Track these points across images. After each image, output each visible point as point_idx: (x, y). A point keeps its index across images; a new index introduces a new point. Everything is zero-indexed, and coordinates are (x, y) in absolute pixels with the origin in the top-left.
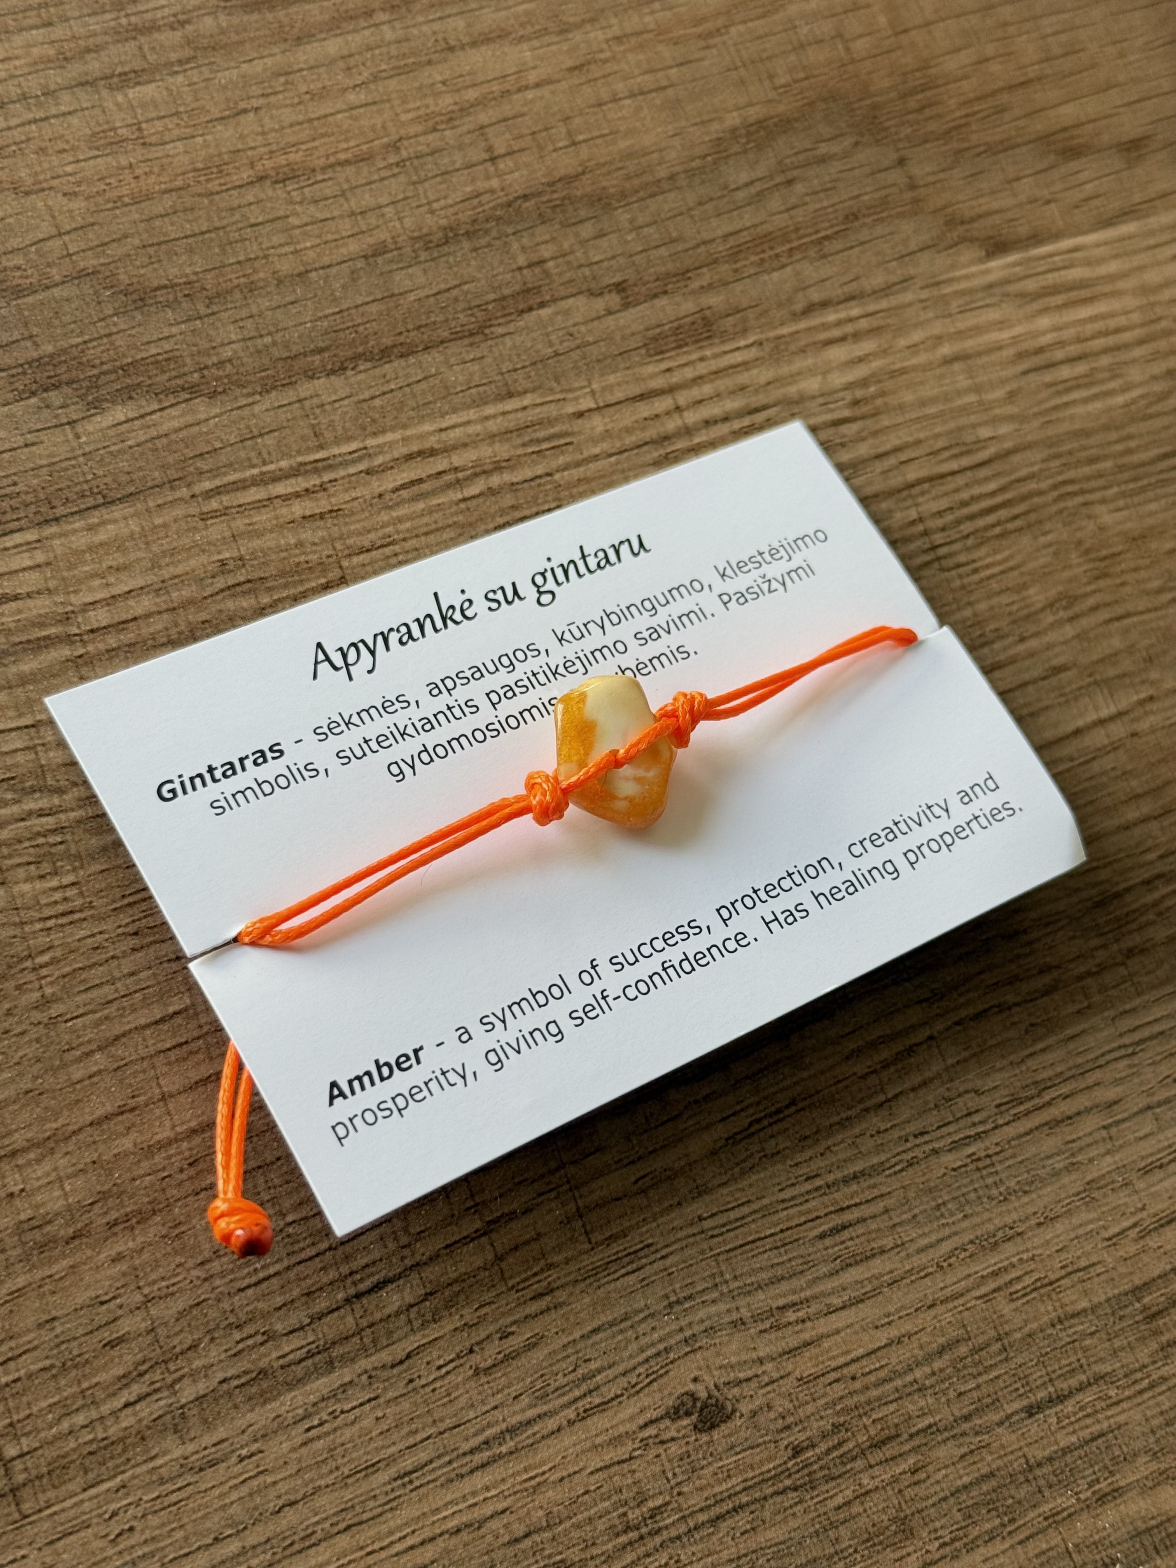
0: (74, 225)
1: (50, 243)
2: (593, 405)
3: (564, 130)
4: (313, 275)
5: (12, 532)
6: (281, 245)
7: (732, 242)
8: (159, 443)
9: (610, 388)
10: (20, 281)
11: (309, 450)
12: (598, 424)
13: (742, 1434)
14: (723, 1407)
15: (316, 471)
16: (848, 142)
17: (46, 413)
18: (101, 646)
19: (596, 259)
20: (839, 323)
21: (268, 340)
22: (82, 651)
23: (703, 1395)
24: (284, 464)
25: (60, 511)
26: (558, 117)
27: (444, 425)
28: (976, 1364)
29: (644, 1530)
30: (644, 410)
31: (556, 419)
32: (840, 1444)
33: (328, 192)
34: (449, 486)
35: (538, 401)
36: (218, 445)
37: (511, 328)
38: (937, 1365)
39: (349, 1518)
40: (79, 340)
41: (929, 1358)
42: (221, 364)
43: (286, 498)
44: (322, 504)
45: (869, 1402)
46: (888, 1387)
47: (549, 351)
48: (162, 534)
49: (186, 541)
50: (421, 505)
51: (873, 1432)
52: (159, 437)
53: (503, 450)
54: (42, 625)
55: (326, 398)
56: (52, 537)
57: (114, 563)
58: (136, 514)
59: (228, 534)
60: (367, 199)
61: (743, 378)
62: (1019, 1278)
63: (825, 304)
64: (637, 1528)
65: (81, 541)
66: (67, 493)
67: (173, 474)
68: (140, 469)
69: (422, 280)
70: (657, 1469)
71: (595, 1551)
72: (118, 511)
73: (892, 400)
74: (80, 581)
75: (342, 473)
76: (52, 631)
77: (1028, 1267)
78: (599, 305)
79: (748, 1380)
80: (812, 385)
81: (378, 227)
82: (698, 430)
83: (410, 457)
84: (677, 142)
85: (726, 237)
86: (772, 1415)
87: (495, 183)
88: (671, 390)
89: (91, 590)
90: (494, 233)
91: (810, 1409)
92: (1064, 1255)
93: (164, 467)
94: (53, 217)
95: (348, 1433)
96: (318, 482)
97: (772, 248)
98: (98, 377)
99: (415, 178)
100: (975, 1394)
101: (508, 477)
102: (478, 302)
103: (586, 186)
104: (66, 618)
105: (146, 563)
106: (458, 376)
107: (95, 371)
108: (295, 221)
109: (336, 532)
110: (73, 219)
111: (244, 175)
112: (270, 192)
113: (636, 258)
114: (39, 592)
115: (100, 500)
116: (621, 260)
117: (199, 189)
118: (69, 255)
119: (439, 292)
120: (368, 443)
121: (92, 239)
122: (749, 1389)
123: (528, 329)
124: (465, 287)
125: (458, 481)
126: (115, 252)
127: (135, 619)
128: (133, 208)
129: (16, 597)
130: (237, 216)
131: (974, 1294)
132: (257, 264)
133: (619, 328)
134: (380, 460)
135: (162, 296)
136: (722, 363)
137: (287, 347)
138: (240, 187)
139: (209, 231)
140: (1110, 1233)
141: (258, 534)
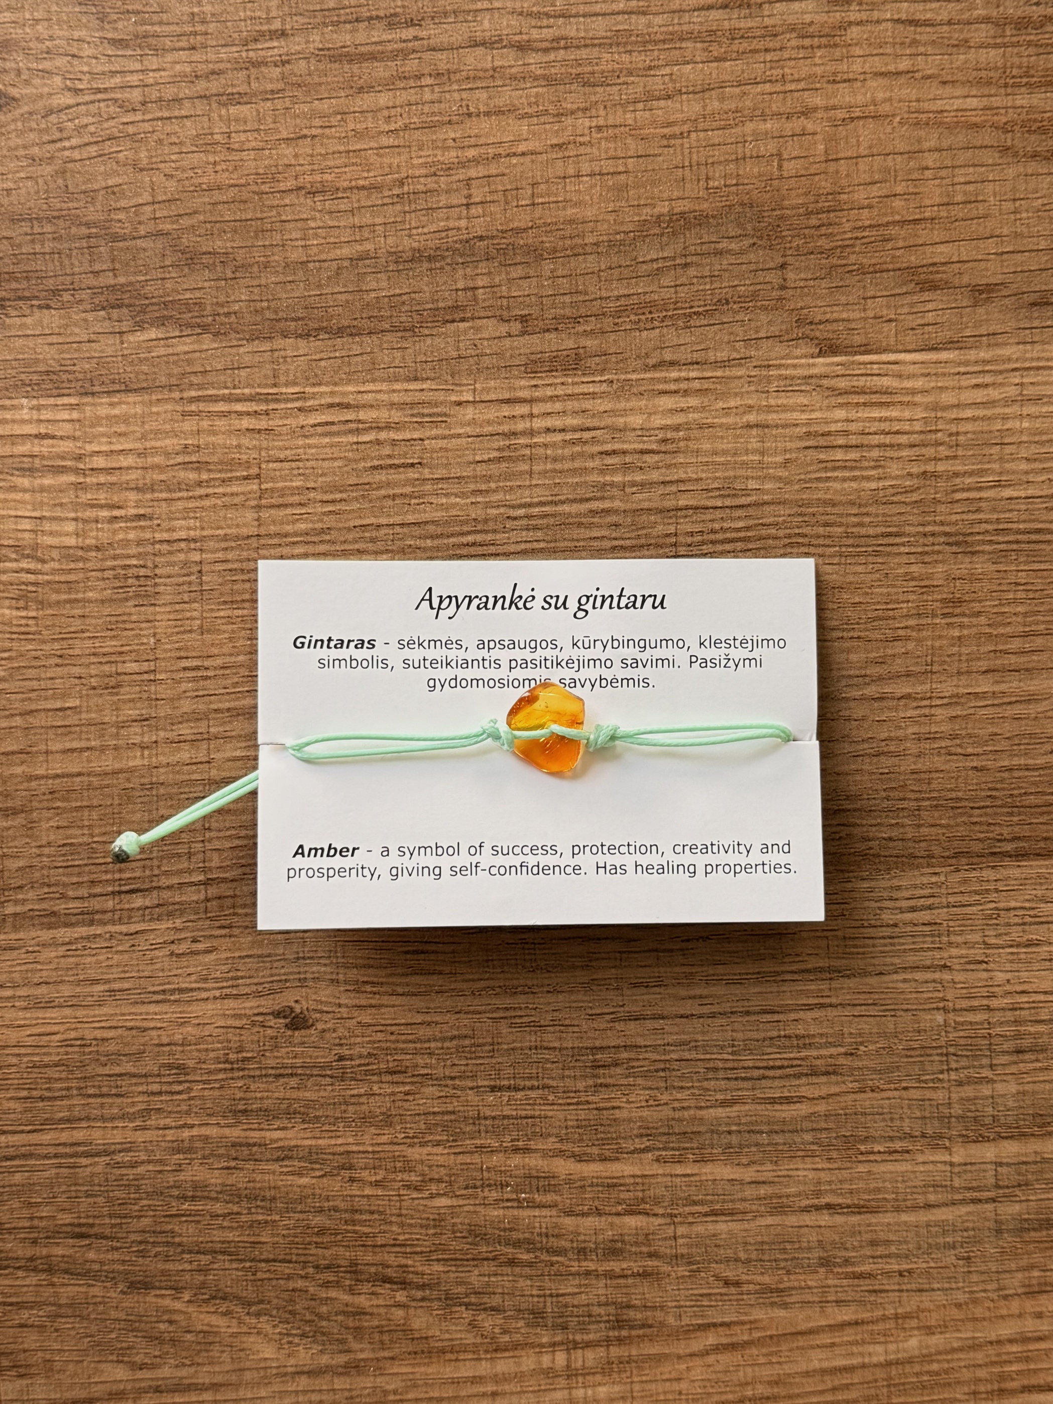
0: (164, 198)
1: (145, 208)
2: (471, 399)
3: (529, 192)
4: (311, 265)
5: (63, 395)
6: (297, 239)
7: (623, 301)
8: (171, 359)
9: (488, 390)
10: (118, 230)
11: (266, 386)
12: (469, 413)
13: (312, 1039)
14: (307, 1021)
15: (267, 401)
16: (747, 242)
17: (107, 323)
18: (95, 480)
19: (515, 294)
20: (676, 380)
21: (265, 304)
22: (82, 480)
23: (298, 1010)
24: (247, 391)
25: (97, 389)
26: (530, 181)
27: (362, 389)
28: (470, 1052)
29: (235, 1066)
30: (506, 411)
31: (441, 403)
32: (368, 1064)
33: (342, 207)
34: (351, 431)
35: (433, 387)
36: (208, 368)
37: (434, 332)
38: (447, 1044)
39: (74, 1001)
40: (143, 278)
41: (444, 1039)
42: (228, 314)
43: (240, 414)
44: (263, 424)
45: (395, 1049)
46: (411, 1045)
47: (455, 354)
48: (154, 419)
49: (168, 427)
50: (327, 440)
51: (391, 1065)
52: (173, 355)
53: (396, 416)
54: (63, 458)
55: (289, 353)
56: (87, 404)
57: (119, 430)
58: (142, 403)
59: (195, 428)
60: (367, 219)
61: (588, 404)
62: (521, 1016)
63: (672, 363)
64: (232, 1063)
65: (103, 411)
66: (104, 378)
67: (174, 381)
68: (155, 373)
69: (384, 284)
70: (256, 1038)
71: (204, 1066)
72: (131, 398)
73: (692, 445)
74: (95, 437)
75: (283, 406)
76: (69, 463)
77: (528, 1012)
78: (503, 329)
79: (327, 1012)
80: (636, 420)
81: (368, 239)
82: (539, 433)
83: (331, 406)
84: (612, 218)
85: (618, 298)
86: (334, 1035)
87: (463, 223)
88: (531, 401)
89: (99, 443)
90: (449, 260)
91: (358, 1040)
92: (555, 1014)
93: (170, 375)
94: (153, 190)
95: (89, 959)
96: (264, 408)
97: (650, 313)
98: (147, 306)
99: (407, 208)
100: (463, 1068)
101: (393, 435)
102: (418, 308)
103: (529, 239)
104: (79, 458)
105: (139, 435)
106: (384, 358)
107: (147, 302)
108: (312, 224)
109: (265, 444)
110: (165, 193)
111: (289, 184)
112: (302, 200)
113: (544, 299)
114: (68, 438)
115: (123, 388)
116: (533, 298)
117: (255, 188)
118: (155, 219)
119: (393, 296)
120: (307, 389)
121: (174, 210)
122: (326, 1017)
123: (446, 335)
124: (413, 295)
125: (357, 429)
126: (185, 222)
127: (120, 468)
128: (207, 193)
129: (53, 437)
130: (274, 213)
131: (488, 1015)
132: (276, 250)
133: (512, 348)
134: (310, 403)
135: (205, 259)
136: (578, 390)
137: (276, 312)
138: (283, 192)
139: (251, 220)
140: (594, 1012)
141: (215, 433)
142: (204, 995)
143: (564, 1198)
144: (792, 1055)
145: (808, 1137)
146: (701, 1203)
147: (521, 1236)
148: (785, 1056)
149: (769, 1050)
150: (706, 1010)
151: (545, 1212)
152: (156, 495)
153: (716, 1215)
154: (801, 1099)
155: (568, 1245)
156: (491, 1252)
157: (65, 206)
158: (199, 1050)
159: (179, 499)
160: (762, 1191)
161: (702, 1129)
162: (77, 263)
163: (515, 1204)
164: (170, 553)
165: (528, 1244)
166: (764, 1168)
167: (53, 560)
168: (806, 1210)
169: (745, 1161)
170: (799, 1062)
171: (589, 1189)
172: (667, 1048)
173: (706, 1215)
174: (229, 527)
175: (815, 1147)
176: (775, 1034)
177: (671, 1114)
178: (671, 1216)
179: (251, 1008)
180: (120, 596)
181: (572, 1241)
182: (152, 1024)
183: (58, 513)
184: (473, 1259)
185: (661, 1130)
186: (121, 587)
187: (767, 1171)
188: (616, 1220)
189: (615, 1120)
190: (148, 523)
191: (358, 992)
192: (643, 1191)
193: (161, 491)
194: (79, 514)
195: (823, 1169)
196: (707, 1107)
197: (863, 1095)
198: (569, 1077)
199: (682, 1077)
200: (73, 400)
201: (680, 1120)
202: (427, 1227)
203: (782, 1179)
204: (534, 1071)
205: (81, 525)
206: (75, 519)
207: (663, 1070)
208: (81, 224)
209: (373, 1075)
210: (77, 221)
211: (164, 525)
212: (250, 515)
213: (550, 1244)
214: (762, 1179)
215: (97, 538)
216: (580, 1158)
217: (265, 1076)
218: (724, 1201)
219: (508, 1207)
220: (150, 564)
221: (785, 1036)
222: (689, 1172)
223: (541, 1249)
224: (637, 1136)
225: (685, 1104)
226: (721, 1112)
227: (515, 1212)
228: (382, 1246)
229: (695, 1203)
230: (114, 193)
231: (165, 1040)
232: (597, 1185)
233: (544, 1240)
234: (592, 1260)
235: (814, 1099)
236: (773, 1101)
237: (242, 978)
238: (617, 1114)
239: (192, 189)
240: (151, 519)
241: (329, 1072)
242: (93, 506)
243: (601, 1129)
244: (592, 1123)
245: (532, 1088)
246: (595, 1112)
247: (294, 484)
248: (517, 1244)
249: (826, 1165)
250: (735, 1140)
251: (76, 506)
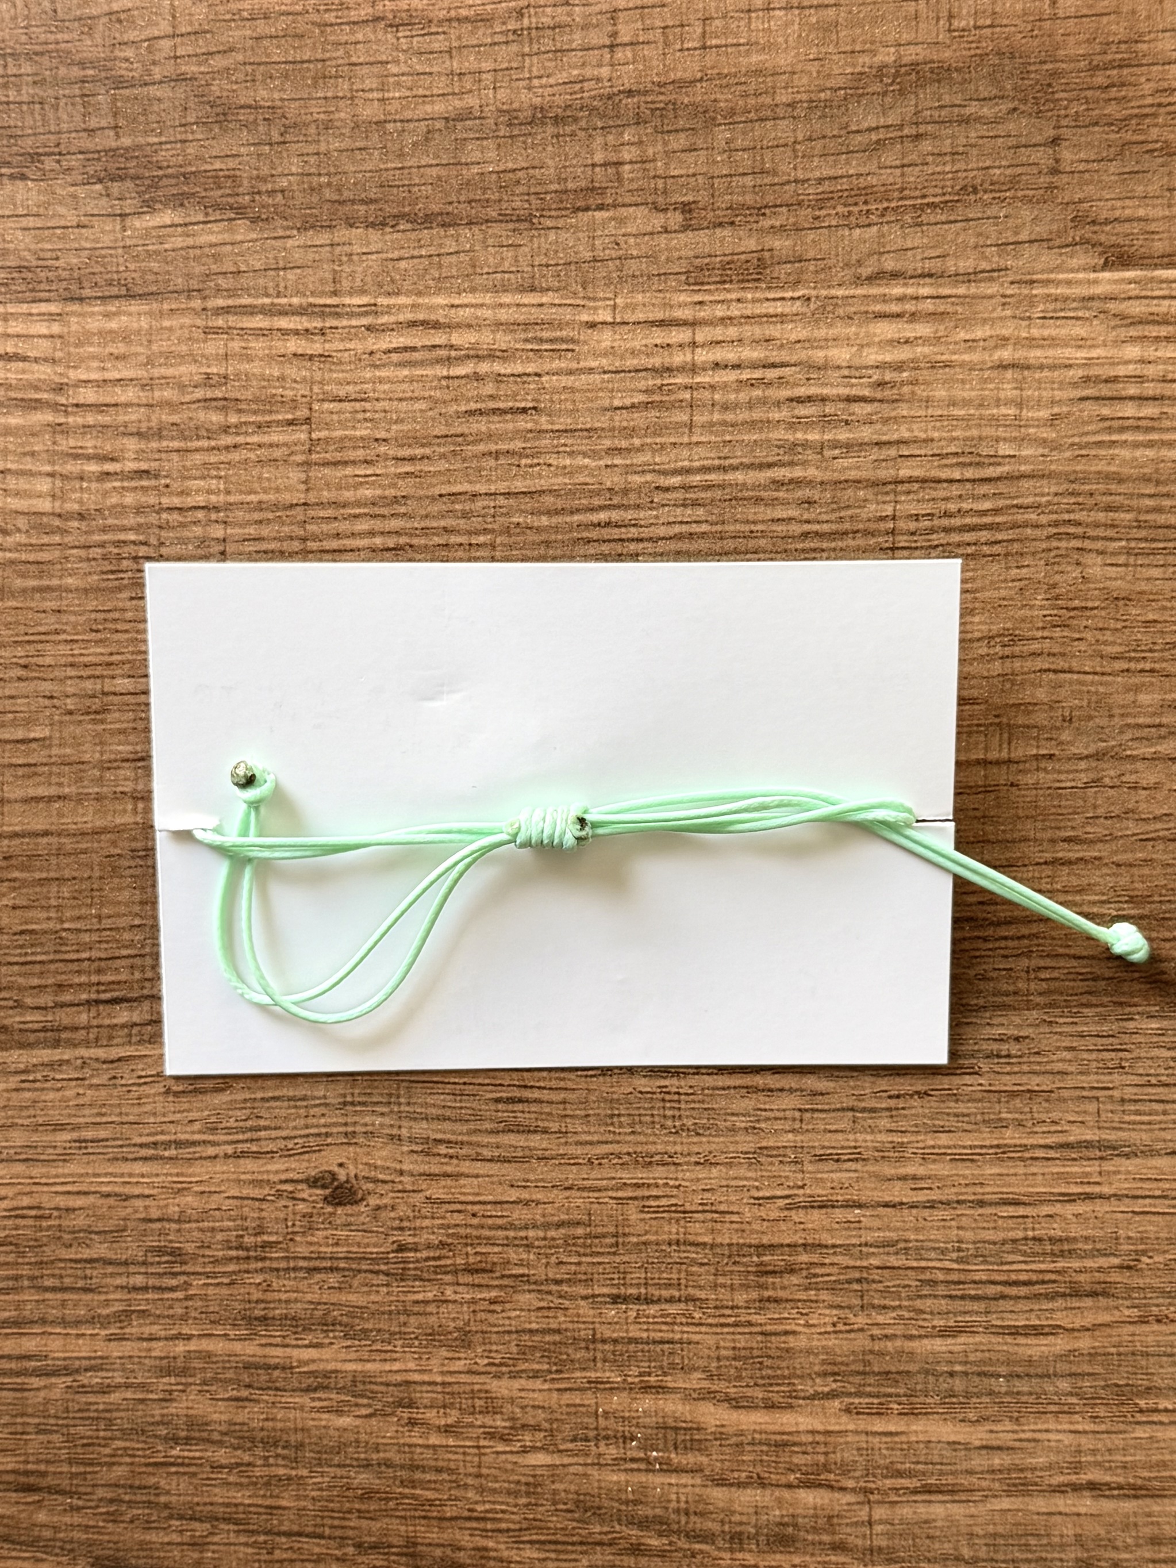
0: (189, 29)
1: (162, 42)
2: (610, 319)
3: (699, 30)
4: (390, 127)
5: (40, 301)
6: (371, 90)
7: (826, 186)
8: (192, 253)
9: (633, 307)
10: (123, 72)
11: (322, 294)
12: (606, 338)
13: (362, 1219)
14: (355, 1193)
15: (323, 315)
16: (1004, 107)
17: (104, 202)
18: (80, 420)
19: (676, 173)
20: (901, 299)
21: (324, 180)
22: (62, 420)
23: (342, 1178)
24: (295, 301)
25: (87, 292)
26: (700, 15)
27: (457, 302)
28: (584, 1246)
29: (252, 1254)
30: (658, 336)
31: (567, 324)
32: (439, 1258)
33: (436, 46)
34: (439, 361)
35: (557, 301)
36: (243, 268)
37: (561, 223)
38: (552, 1233)
39: (30, 1154)
40: (156, 140)
41: (547, 1226)
42: (271, 193)
43: (285, 332)
44: (316, 347)
45: (478, 1238)
46: (501, 1233)
47: (588, 255)
48: (165, 336)
49: (184, 348)
50: (406, 372)
51: (471, 1260)
52: (193, 247)
53: (503, 340)
54: (37, 389)
55: (357, 249)
56: (72, 314)
57: (116, 352)
58: (150, 313)
59: (221, 351)
60: (471, 62)
61: (773, 331)
62: (657, 1197)
63: (895, 275)
64: (248, 1250)
65: (94, 324)
66: (98, 278)
67: (194, 284)
68: (168, 273)
69: (492, 155)
70: (282, 1216)
71: (207, 1252)
72: (135, 307)
73: (921, 392)
74: (82, 360)
75: (345, 322)
76: (45, 396)
77: (668, 1191)
78: (658, 221)
79: (384, 1182)
80: (841, 355)
81: (471, 91)
82: (704, 369)
83: (413, 324)
84: (813, 67)
85: (820, 181)
86: (392, 1215)
87: (605, 72)
88: (693, 324)
89: (88, 369)
90: (583, 123)
91: (427, 1223)
92: (708, 1196)
93: (189, 276)
94: (174, 17)
95: (51, 1095)
96: (319, 325)
97: (866, 203)
98: (160, 178)
99: (527, 50)
100: (573, 1268)
101: (498, 367)
102: (539, 189)
103: (698, 94)
104: (60, 388)
105: (143, 359)
106: (489, 258)
107: (160, 173)
108: (393, 69)
109: (318, 376)
110: (191, 23)
111: (363, 13)
112: (380, 35)
113: (716, 181)
114: (46, 360)
115: (124, 292)
116: (701, 179)
117: (315, 18)
118: (176, 57)
119: (504, 171)
120: (380, 301)
121: (202, 46)
122: (381, 1189)
123: (576, 228)
124: (531, 171)
125: (449, 358)
126: (218, 62)
127: (116, 405)
128: (248, 24)
129: (25, 359)
130: (340, 53)
131: (611, 1193)
132: (342, 104)
133: (668, 249)
134: (384, 319)
135: (243, 115)
136: (759, 309)
137: (339, 191)
138: (354, 23)
139: (309, 61)
140: (761, 1194)
141: (249, 359)
142: (211, 1151)
143: (712, 1460)
144: (1043, 1267)
145: (1064, 1385)
146: (910, 1474)
147: (650, 1512)
148: (1033, 1267)
149: (1011, 1258)
150: (922, 1197)
151: (685, 1479)
152: (165, 443)
153: (930, 1492)
154: (1055, 1330)
155: (716, 1527)
156: (606, 1533)
157: (51, 37)
158: (201, 1230)
159: (197, 450)
160: (997, 1460)
161: (913, 1367)
162: (65, 117)
163: (643, 1466)
164: (183, 525)
165: (660, 1524)
166: (999, 1427)
167: (19, 530)
168: (1059, 1490)
169: (972, 1416)
170: (1053, 1277)
171: (748, 1448)
172: (865, 1249)
173: (915, 1492)
174: (265, 491)
175: (1074, 1400)
176: (1020, 1234)
177: (868, 1344)
178: (866, 1491)
179: (277, 1172)
180: (110, 584)
181: (722, 1522)
182: (137, 1191)
183: (28, 464)
184: (581, 1543)
185: (853, 1367)
186: (112, 572)
187: (1004, 1432)
188: (786, 1494)
189: (787, 1350)
190: (153, 483)
191: (428, 1154)
192: (826, 1454)
193: (173, 438)
194: (57, 468)
195: (1085, 1432)
196: (920, 1336)
197: (1145, 1328)
198: (724, 1286)
199: (885, 1292)
200: (53, 308)
201: (881, 1354)
202: (516, 1494)
203: (1025, 1444)
204: (675, 1276)
205: (58, 483)
206: (51, 475)
207: (859, 1281)
208: (72, 64)
209: (446, 1273)
210: (65, 58)
211: (175, 486)
212: (295, 476)
213: (691, 1526)
214: (995, 1443)
215: (81, 502)
216: (735, 1403)
217: (295, 1269)
218: (941, 1473)
219: (632, 1470)
220: (153, 541)
221: (1034, 1239)
222: (892, 1428)
223: (678, 1532)
224: (818, 1375)
225: (889, 1331)
226: (939, 1345)
227: (643, 1478)
228: (452, 1519)
229: (900, 1474)
230: (120, 21)
231: (155, 1214)
232: (760, 1443)
233: (683, 1520)
234: (750, 1551)
235: (1073, 1330)
236: (1015, 1332)
237: (266, 1128)
238: (792, 1341)
239: (228, 17)
240: (157, 477)
241: (383, 1267)
242: (76, 457)
243: (768, 1362)
244: (756, 1353)
245: (670, 1300)
246: (759, 1338)
247: (358, 433)
248: (644, 1524)
249: (1092, 1427)
250: (958, 1384)
251: (53, 456)
